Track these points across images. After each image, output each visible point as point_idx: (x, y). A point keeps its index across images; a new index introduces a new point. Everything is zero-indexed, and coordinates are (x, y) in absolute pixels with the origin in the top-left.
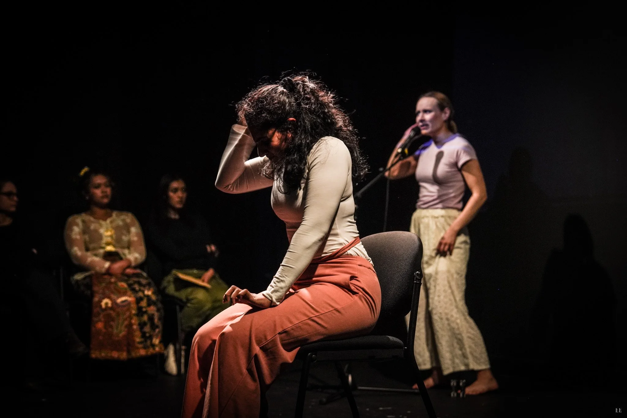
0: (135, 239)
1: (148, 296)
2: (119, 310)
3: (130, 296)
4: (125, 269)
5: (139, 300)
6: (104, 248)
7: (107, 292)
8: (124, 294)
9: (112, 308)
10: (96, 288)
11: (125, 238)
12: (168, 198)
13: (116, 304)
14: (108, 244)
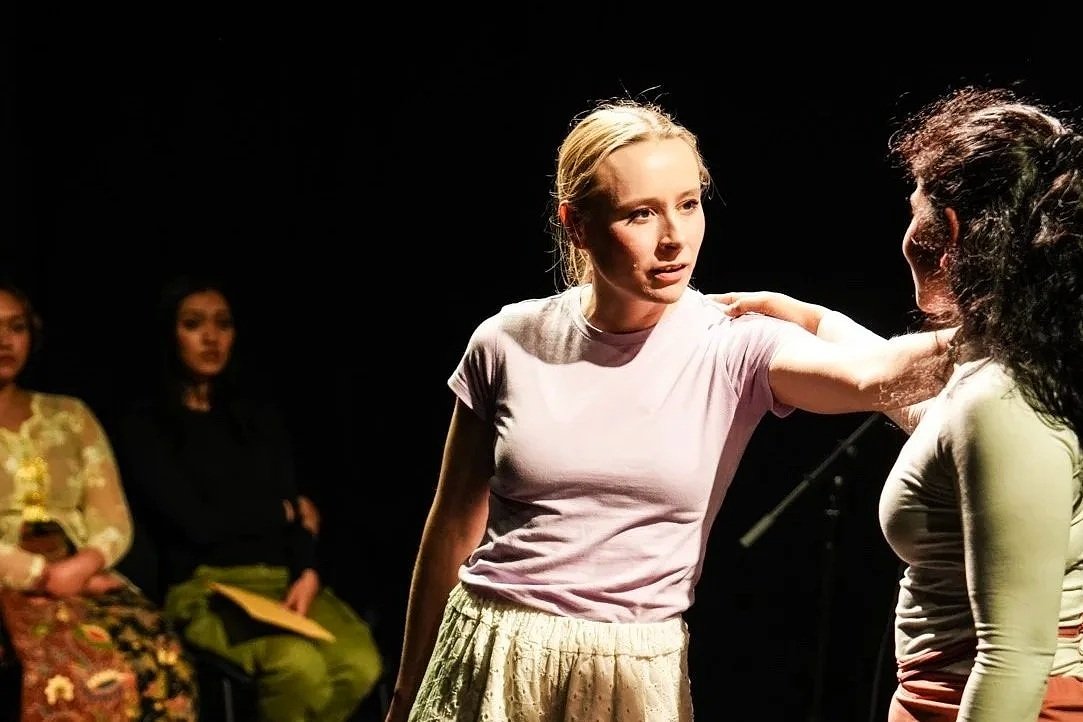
0: (101, 482)
1: (168, 668)
2: (93, 709)
3: (121, 670)
4: (87, 581)
5: (144, 680)
6: (18, 513)
7: (59, 656)
8: (106, 661)
9: (73, 704)
10: (22, 643)
11: (74, 483)
12: (175, 346)
13: (86, 691)
14: (30, 501)
